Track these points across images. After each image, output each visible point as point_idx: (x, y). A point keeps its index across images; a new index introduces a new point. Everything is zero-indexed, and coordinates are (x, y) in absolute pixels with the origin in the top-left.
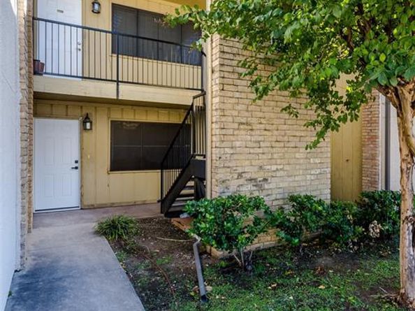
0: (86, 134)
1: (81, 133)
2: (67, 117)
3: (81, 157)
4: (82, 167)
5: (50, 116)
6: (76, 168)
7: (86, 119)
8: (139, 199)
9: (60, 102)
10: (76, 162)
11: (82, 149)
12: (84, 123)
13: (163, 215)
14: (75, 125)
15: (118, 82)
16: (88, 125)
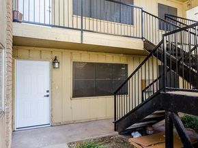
0: (55, 71)
1: (51, 71)
2: (41, 59)
3: (51, 88)
4: (52, 95)
5: (28, 58)
6: (48, 96)
7: (55, 61)
8: (93, 117)
9: (36, 48)
10: (48, 91)
11: (52, 82)
12: (54, 63)
13: (117, 133)
14: (46, 65)
15: (82, 30)
16: (57, 64)
